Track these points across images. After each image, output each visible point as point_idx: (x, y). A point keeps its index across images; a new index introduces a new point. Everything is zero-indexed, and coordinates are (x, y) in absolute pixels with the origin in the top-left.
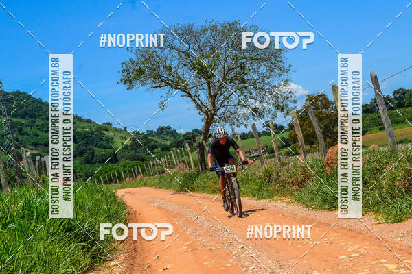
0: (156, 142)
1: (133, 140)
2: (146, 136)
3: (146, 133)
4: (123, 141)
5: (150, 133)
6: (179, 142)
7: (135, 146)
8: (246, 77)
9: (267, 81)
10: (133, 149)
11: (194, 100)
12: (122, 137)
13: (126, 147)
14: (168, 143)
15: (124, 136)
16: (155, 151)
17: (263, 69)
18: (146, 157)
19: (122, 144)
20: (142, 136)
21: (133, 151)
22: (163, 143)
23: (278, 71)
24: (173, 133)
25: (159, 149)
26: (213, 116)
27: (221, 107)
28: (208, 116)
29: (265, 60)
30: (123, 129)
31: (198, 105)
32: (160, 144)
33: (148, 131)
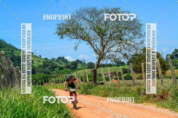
0: (56, 65)
1: (44, 63)
2: (51, 62)
3: (51, 60)
4: (39, 63)
5: (53, 60)
6: (69, 66)
7: (45, 66)
8: (122, 37)
9: (133, 40)
10: (44, 67)
11: (93, 47)
12: (38, 60)
13: (40, 66)
14: (63, 66)
15: (39, 60)
16: (55, 69)
17: (131, 34)
18: (50, 72)
19: (38, 64)
20: (49, 61)
21: (44, 69)
22: (60, 65)
23: (139, 36)
24: (66, 61)
25: (58, 69)
26: (103, 56)
27: (107, 51)
28: (100, 56)
29: (132, 29)
30: (39, 56)
31: (95, 50)
32: (58, 66)
33: (52, 59)
